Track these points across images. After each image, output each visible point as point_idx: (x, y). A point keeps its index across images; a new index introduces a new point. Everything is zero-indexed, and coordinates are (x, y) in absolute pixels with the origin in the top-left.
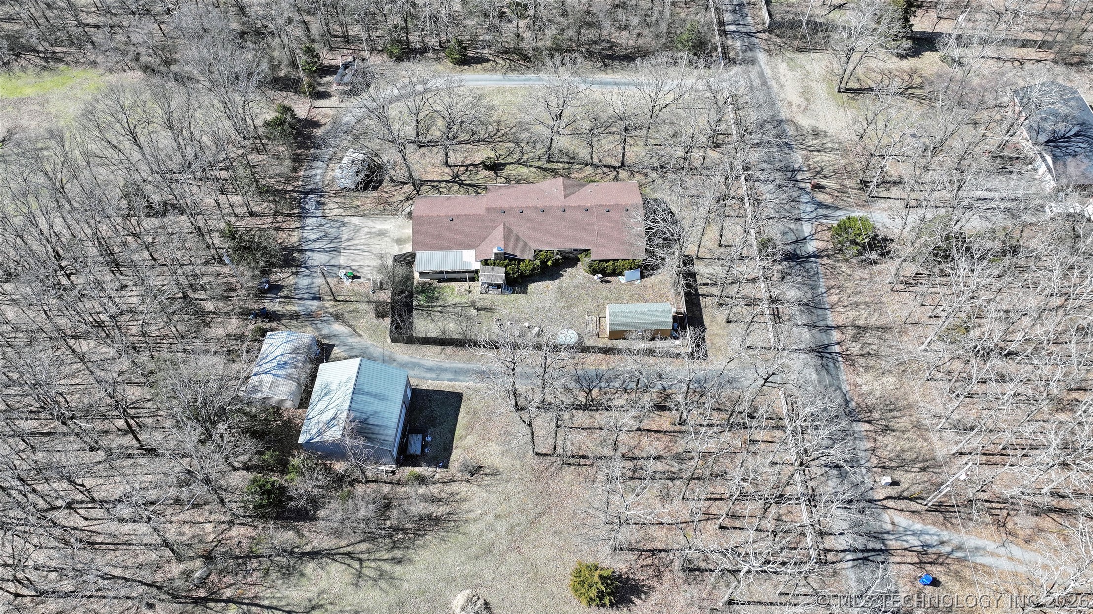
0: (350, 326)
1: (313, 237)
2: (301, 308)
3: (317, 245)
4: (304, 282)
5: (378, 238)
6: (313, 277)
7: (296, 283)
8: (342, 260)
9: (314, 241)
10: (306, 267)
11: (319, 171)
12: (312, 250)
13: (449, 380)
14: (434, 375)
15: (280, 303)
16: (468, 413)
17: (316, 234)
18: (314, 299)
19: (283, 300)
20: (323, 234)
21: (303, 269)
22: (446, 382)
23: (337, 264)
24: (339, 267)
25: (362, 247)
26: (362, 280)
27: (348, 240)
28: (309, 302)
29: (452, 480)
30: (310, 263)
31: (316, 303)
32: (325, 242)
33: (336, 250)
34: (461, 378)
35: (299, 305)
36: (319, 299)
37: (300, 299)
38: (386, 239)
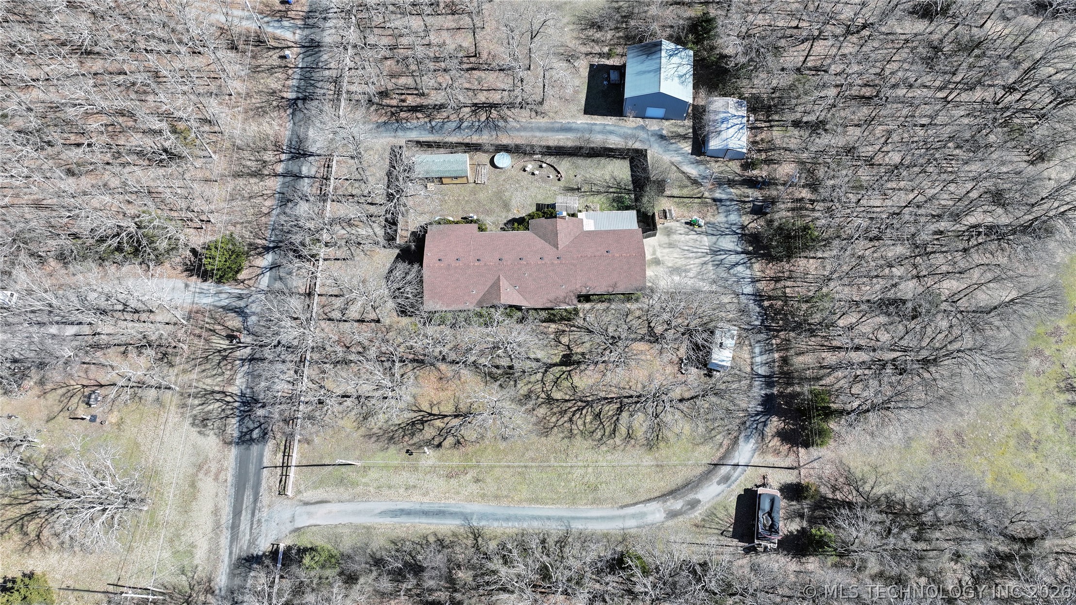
0: (683, 173)
1: (740, 268)
2: (728, 190)
3: (734, 258)
4: (734, 217)
5: (677, 265)
6: (727, 222)
7: (740, 216)
8: (706, 241)
9: (737, 264)
10: (737, 234)
11: (758, 359)
12: (737, 253)
13: (595, 124)
14: (608, 128)
15: (748, 197)
16: (579, 101)
17: (739, 272)
18: (720, 200)
19: (747, 199)
20: (731, 271)
21: (738, 231)
22: (598, 122)
23: (710, 237)
24: (707, 234)
25: (691, 255)
26: (683, 221)
27: (705, 263)
28: (724, 196)
29: (587, 54)
30: (735, 238)
31: (717, 195)
32: (726, 261)
33: (715, 252)
34: (586, 126)
35: (731, 194)
36: (715, 200)
37: (732, 200)
38: (670, 265)
